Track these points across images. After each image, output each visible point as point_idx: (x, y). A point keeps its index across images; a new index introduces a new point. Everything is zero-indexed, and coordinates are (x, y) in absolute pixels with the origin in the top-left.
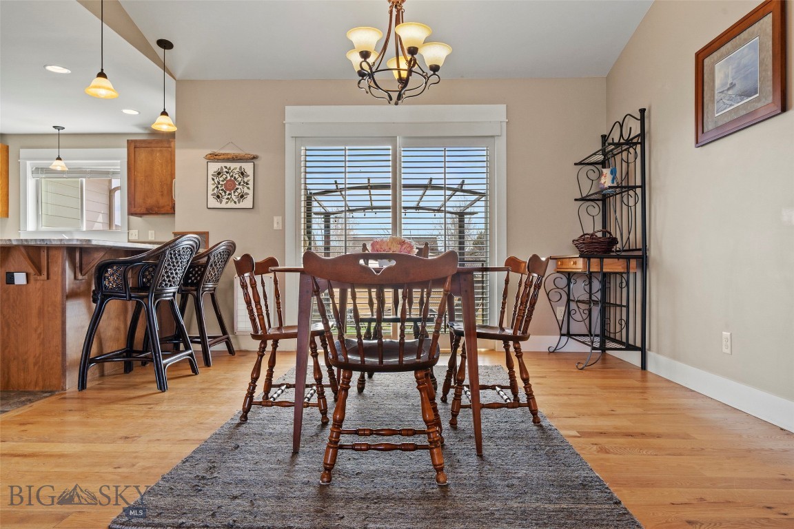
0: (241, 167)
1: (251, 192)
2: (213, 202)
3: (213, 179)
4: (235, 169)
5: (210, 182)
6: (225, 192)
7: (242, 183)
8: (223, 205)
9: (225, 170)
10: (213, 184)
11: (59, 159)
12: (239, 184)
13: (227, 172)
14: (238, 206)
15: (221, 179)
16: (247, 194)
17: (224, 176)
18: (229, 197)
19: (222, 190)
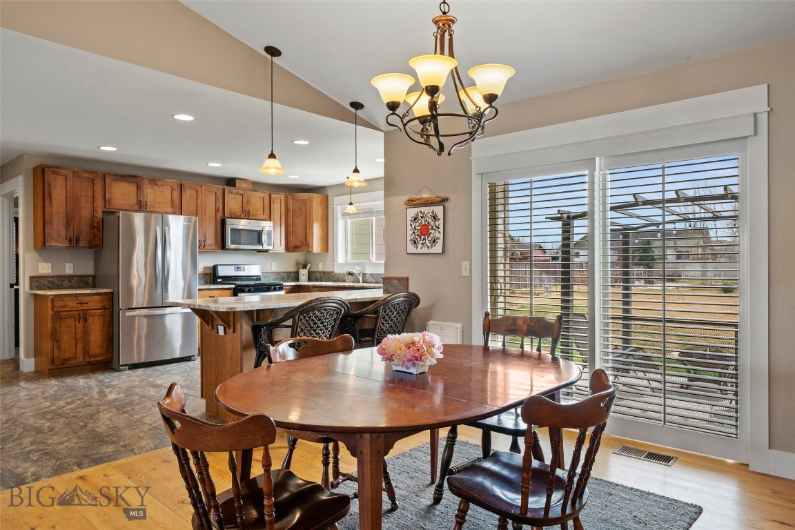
0: (433, 211)
1: (441, 236)
2: (411, 249)
3: (411, 225)
4: (429, 213)
5: (409, 228)
6: (421, 238)
7: (434, 228)
8: (419, 251)
9: (420, 215)
10: (411, 230)
11: (351, 204)
12: (432, 229)
13: (422, 217)
14: (431, 251)
15: (417, 224)
16: (438, 238)
17: (420, 221)
18: (424, 242)
19: (418, 235)
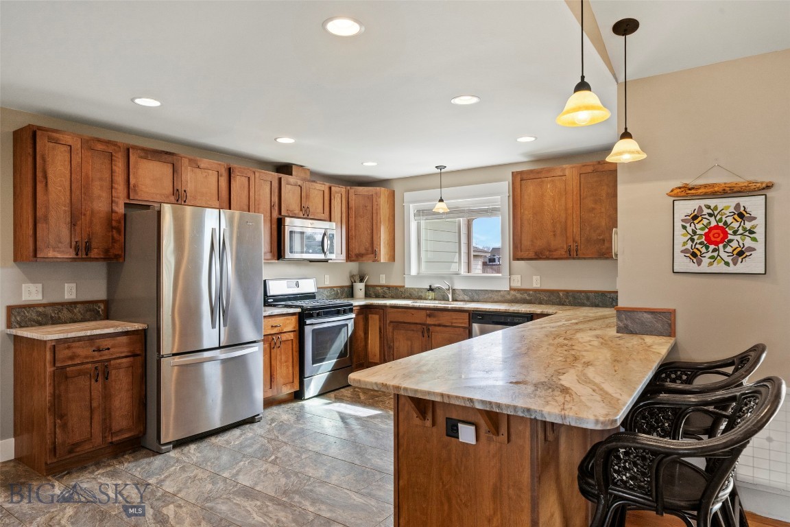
0: (738, 206)
1: (760, 246)
2: (683, 263)
3: (684, 227)
4: (728, 207)
5: (679, 230)
6: (707, 248)
7: (741, 231)
8: (704, 267)
9: (706, 211)
10: (683, 235)
11: (441, 200)
12: (735, 233)
13: (710, 215)
15: (699, 226)
17: (705, 222)
18: (715, 254)
19: (700, 243)
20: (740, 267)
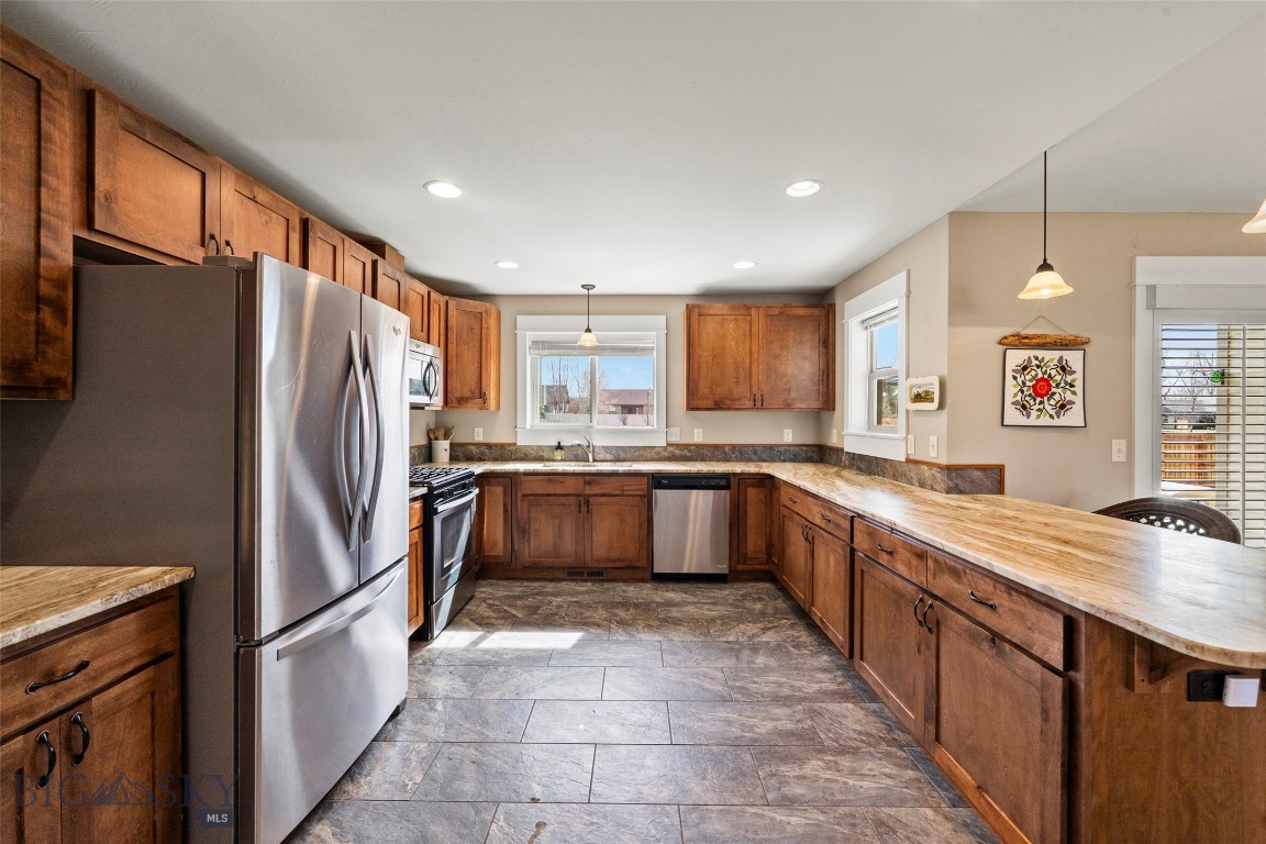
0: (1061, 358)
1: (1078, 400)
2: (1013, 416)
3: (1015, 378)
4: (1052, 360)
5: (1010, 381)
6: (1035, 400)
7: (1062, 385)
8: (1033, 421)
9: (1035, 362)
10: (1014, 386)
12: (1058, 385)
13: (1038, 366)
14: (1056, 422)
15: (1028, 377)
16: (1072, 403)
17: (1033, 373)
18: (1041, 407)
19: (1030, 395)
20: (1063, 421)
